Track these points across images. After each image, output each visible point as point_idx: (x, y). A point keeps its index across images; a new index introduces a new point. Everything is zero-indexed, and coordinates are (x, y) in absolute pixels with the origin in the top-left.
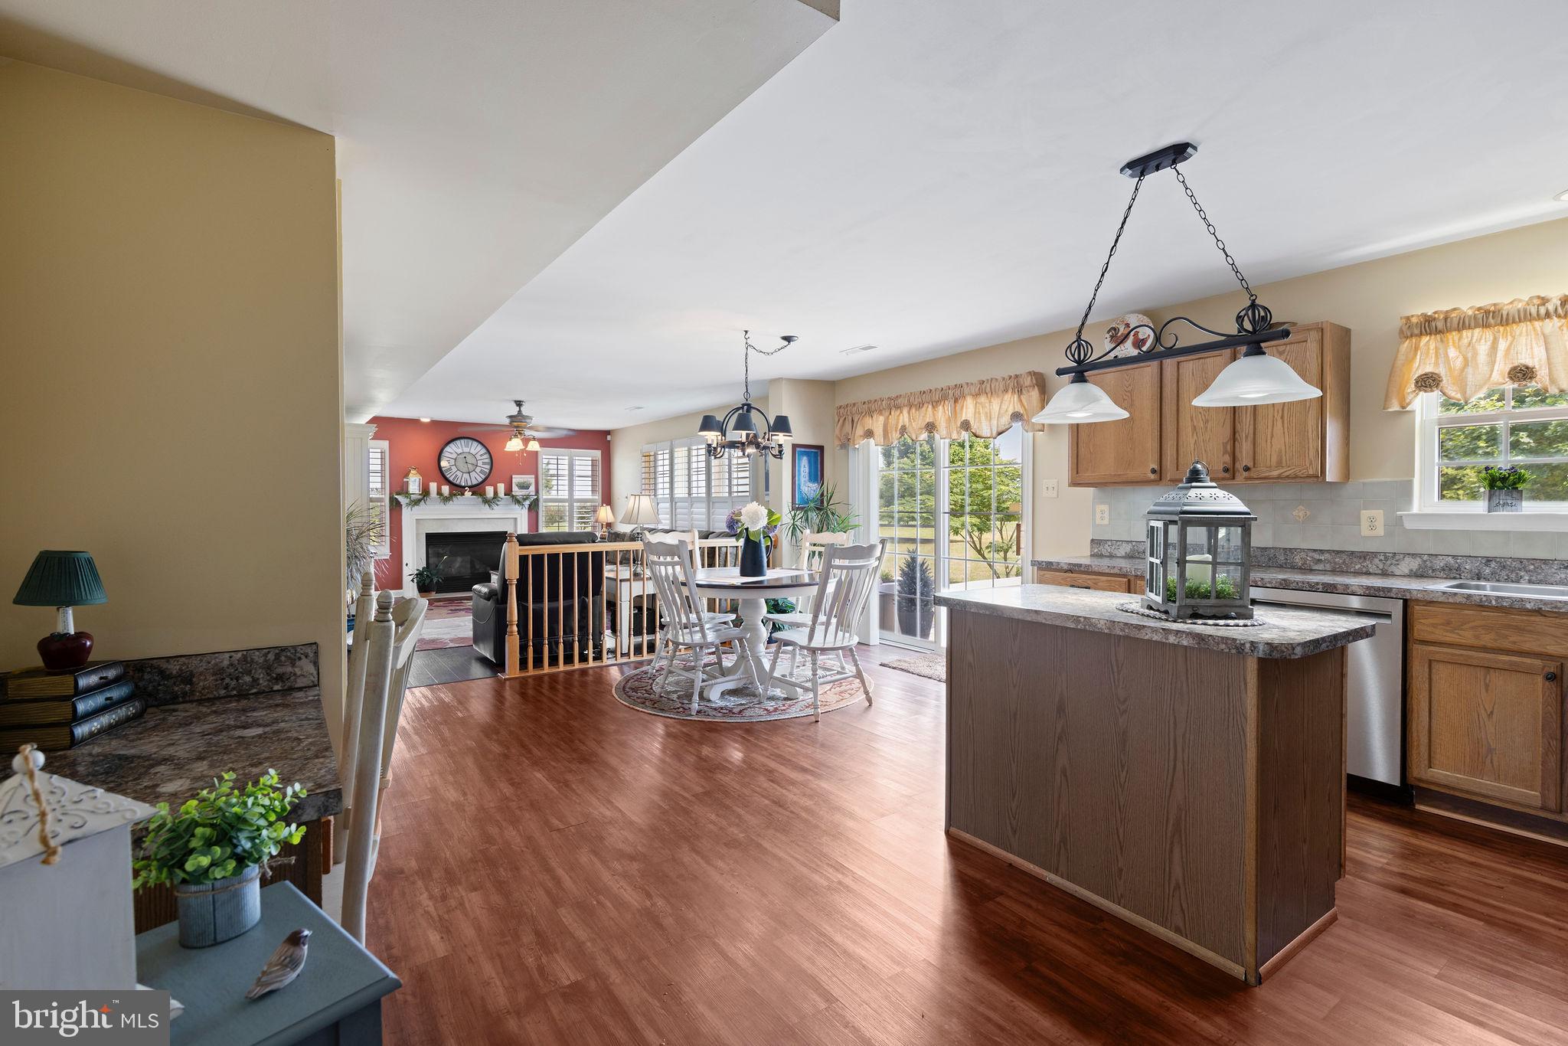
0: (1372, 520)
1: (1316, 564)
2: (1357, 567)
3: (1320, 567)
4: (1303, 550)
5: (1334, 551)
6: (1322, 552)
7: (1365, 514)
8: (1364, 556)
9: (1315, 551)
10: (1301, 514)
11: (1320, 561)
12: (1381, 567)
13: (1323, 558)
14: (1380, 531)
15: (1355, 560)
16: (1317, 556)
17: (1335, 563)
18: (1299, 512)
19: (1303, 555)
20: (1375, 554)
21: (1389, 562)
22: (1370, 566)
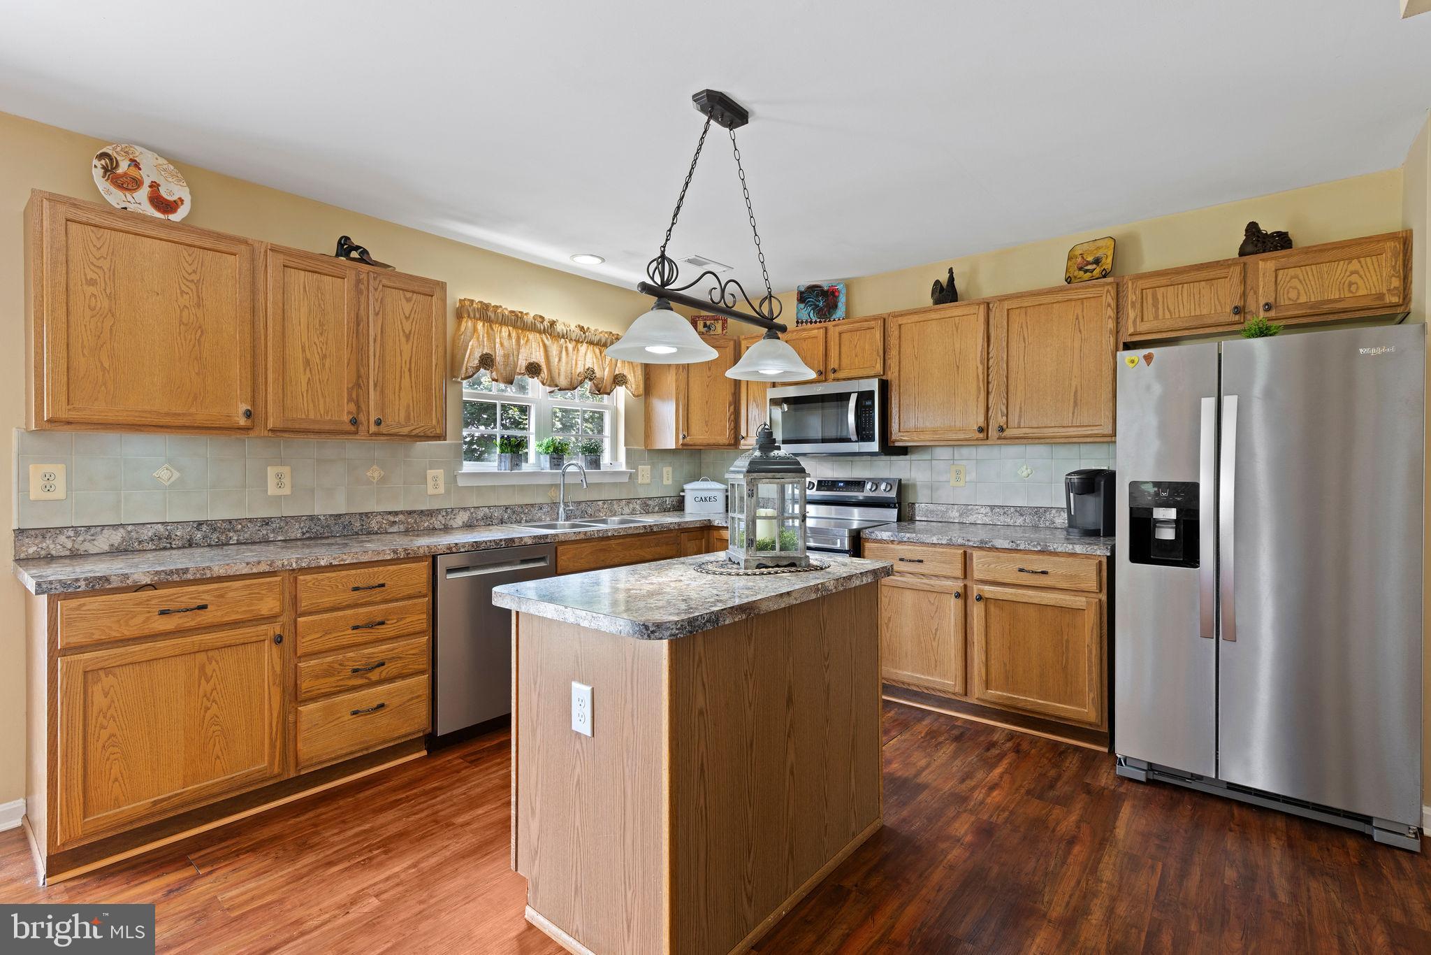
0: (435, 478)
1: (391, 526)
2: (426, 525)
3: (395, 529)
4: (379, 513)
5: (407, 512)
6: (396, 513)
7: (431, 473)
8: (430, 513)
9: (390, 513)
10: (376, 475)
11: (395, 522)
12: (443, 523)
13: (397, 519)
14: (442, 490)
15: (424, 518)
16: (392, 518)
17: (408, 523)
18: (375, 473)
19: (379, 518)
20: (439, 511)
21: (449, 517)
22: (435, 522)
